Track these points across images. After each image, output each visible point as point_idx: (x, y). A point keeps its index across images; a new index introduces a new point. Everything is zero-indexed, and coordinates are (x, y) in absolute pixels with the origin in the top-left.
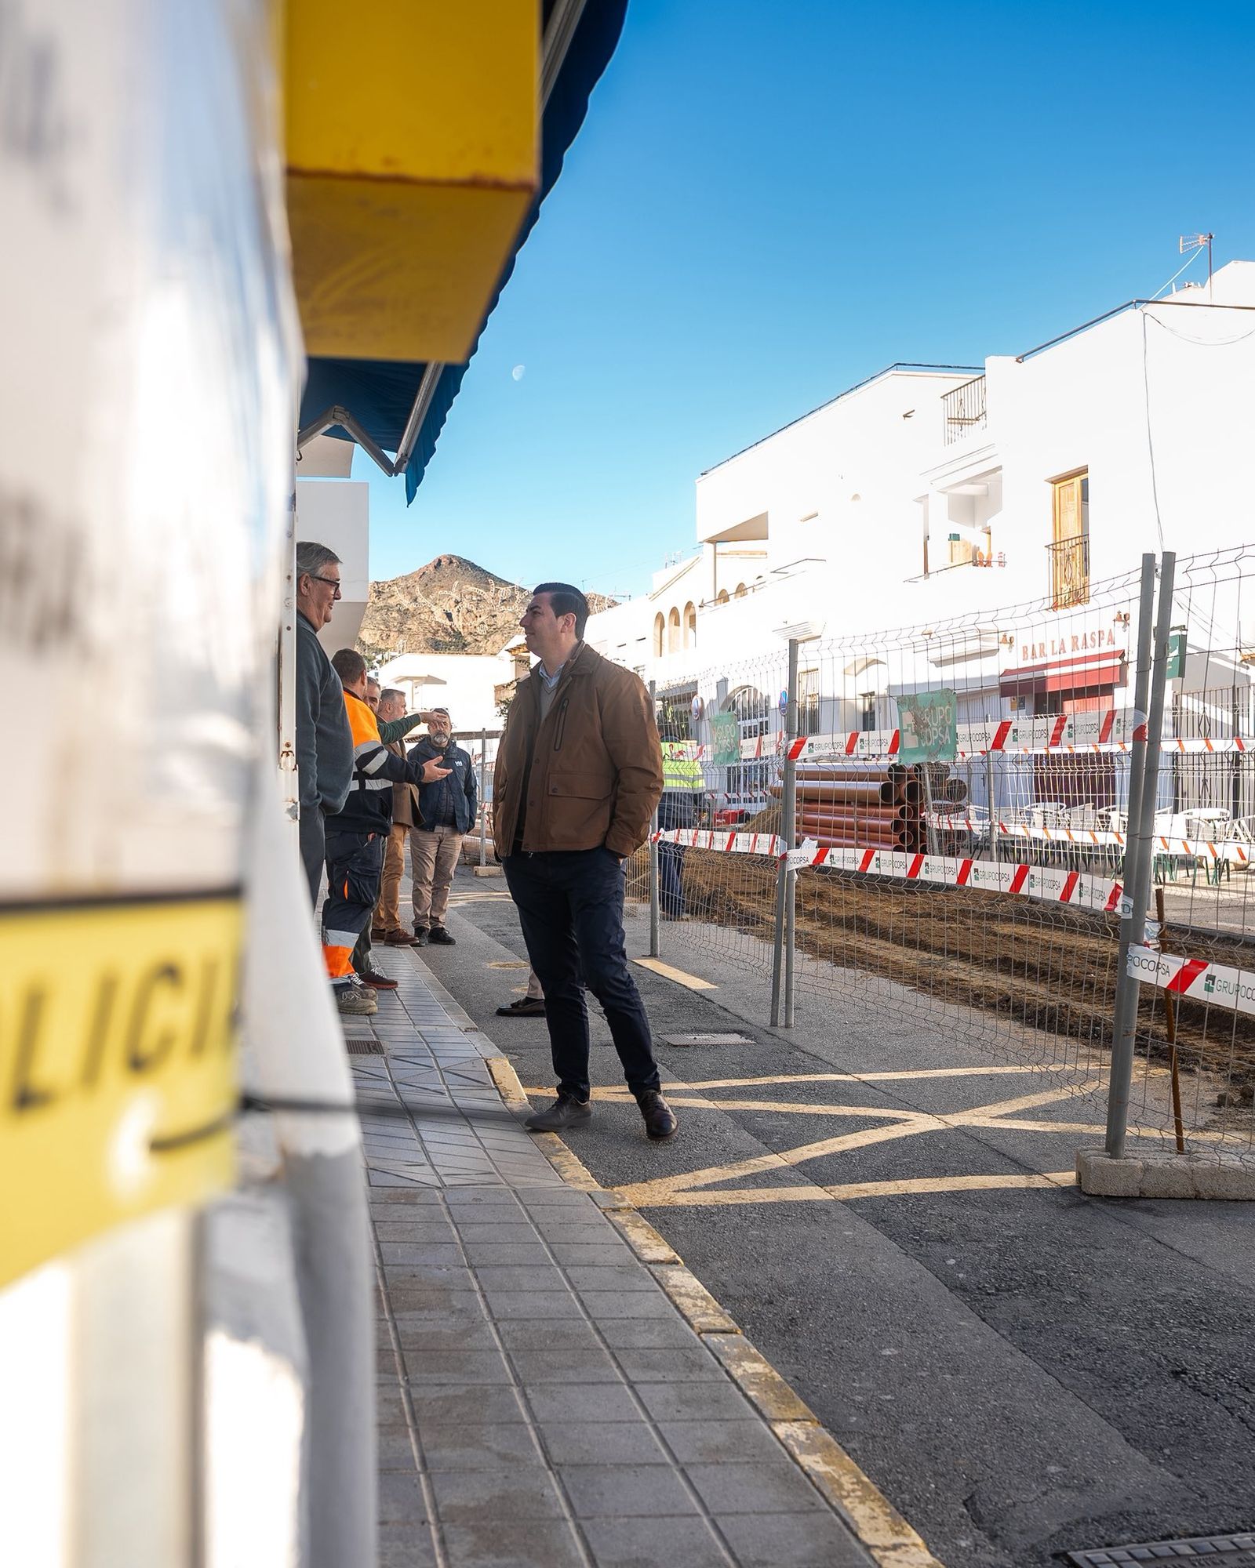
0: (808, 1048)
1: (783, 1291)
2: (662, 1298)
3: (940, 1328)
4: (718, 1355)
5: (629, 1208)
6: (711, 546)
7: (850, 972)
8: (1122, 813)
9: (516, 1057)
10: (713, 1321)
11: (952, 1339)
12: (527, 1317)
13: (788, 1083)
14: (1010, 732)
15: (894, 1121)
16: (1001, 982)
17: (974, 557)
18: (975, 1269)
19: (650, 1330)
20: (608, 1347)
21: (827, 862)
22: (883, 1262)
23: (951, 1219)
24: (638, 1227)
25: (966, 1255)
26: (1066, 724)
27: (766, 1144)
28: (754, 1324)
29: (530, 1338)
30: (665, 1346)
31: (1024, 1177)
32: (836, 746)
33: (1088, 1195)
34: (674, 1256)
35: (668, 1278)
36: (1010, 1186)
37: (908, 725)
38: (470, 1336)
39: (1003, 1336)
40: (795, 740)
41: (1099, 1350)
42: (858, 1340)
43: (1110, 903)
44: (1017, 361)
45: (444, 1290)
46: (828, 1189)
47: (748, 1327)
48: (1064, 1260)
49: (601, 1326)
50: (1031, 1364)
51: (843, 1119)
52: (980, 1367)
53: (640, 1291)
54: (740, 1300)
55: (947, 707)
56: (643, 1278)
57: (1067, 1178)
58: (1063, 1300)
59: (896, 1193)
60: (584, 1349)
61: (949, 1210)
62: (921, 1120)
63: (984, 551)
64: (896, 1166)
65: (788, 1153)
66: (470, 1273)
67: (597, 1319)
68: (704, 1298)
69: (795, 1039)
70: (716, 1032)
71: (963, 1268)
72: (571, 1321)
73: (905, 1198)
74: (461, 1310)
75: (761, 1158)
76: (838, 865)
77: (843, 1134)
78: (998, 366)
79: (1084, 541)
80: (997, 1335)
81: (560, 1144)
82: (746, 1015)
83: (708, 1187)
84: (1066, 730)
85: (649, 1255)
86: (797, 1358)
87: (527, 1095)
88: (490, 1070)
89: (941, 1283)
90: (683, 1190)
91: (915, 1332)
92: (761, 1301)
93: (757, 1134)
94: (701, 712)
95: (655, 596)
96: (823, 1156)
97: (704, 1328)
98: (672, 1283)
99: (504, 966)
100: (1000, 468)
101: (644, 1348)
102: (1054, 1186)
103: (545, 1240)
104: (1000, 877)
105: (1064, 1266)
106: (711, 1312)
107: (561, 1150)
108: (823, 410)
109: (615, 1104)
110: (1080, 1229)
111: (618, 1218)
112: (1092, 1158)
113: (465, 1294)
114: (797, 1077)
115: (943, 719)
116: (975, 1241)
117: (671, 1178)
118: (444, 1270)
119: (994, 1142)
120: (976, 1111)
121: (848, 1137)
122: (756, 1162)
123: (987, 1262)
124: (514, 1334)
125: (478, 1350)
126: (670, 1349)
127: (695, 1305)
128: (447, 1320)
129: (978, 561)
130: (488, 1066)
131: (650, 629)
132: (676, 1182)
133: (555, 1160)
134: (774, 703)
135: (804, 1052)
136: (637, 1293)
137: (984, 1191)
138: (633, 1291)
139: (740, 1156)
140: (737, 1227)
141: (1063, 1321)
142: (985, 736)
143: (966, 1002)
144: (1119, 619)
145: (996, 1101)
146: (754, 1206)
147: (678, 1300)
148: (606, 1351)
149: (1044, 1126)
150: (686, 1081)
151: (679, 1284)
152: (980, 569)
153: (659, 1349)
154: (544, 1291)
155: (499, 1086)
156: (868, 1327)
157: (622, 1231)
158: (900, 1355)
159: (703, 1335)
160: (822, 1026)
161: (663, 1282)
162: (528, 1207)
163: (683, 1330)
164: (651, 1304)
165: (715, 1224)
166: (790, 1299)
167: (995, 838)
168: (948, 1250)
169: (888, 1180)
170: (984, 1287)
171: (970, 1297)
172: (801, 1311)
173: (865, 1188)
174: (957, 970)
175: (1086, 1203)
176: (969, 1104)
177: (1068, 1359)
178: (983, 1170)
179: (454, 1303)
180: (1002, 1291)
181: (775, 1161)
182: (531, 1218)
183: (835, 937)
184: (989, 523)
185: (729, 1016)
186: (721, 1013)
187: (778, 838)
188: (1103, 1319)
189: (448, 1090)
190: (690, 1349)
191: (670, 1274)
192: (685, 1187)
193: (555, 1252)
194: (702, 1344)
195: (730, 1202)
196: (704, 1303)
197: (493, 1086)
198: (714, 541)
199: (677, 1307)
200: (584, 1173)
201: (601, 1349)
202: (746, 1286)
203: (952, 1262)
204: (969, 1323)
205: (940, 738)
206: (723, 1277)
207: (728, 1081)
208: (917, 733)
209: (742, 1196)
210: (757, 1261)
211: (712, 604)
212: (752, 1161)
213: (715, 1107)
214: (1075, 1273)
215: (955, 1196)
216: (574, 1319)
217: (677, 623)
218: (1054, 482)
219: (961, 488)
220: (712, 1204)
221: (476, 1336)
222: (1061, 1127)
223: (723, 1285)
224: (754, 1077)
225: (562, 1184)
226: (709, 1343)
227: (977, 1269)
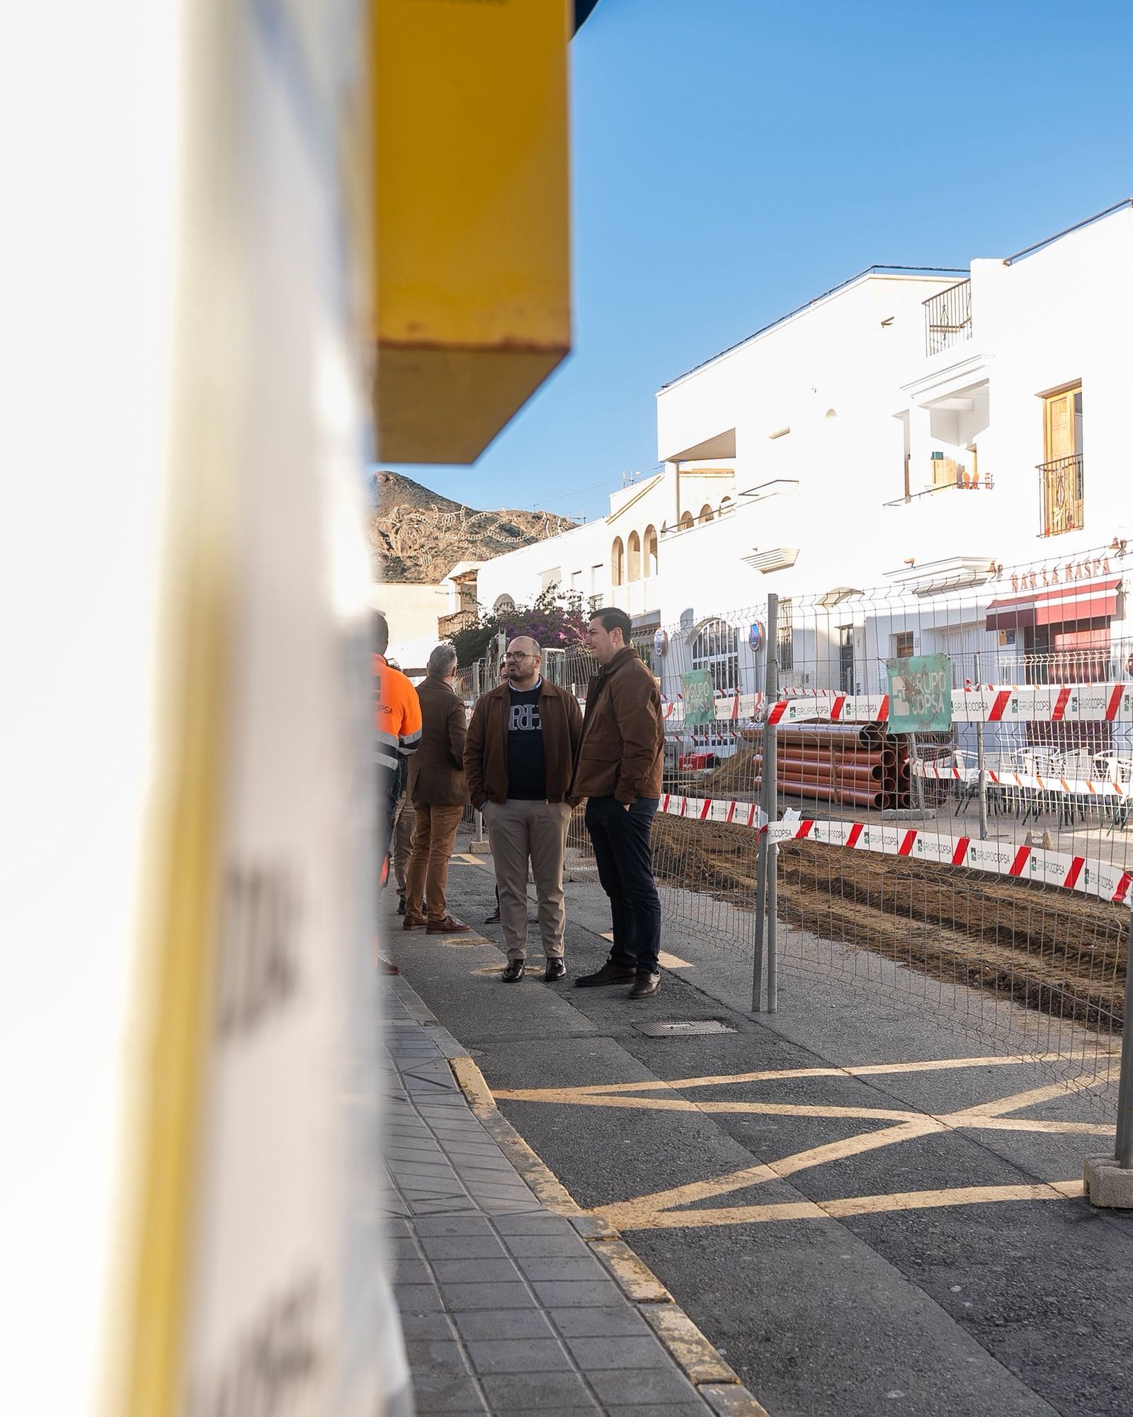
0: (793, 1038)
1: (780, 1326)
2: (655, 1344)
3: (948, 1365)
4: (717, 1410)
5: (613, 1237)
6: (674, 465)
7: (836, 946)
8: (1120, 759)
9: (481, 1053)
10: (710, 1370)
11: (961, 1378)
12: (511, 1370)
13: (773, 1080)
14: (1009, 702)
15: (890, 1124)
16: (996, 955)
17: (959, 478)
18: (982, 1296)
19: (644, 1383)
20: (601, 1404)
21: (811, 835)
22: (885, 1290)
23: (954, 1238)
24: (624, 1259)
25: (971, 1280)
26: (1070, 698)
27: (754, 1153)
28: (751, 1365)
29: (518, 1395)
30: (660, 1401)
31: (1029, 1186)
32: (819, 710)
33: (1097, 1207)
34: (665, 1293)
35: (660, 1320)
36: (1014, 1198)
37: (899, 691)
38: (454, 1395)
39: (1014, 1374)
40: (776, 704)
41: (1115, 1388)
42: (862, 1381)
43: (1118, 893)
44: (1005, 263)
45: (422, 1340)
46: (822, 1204)
47: (745, 1368)
48: (1074, 1284)
49: (592, 1378)
50: (1045, 1405)
51: (834, 1121)
52: (990, 1410)
53: (632, 1336)
54: (735, 1337)
55: (941, 673)
56: (633, 1320)
57: (1074, 1187)
58: (1075, 1330)
59: (895, 1208)
60: (575, 1407)
61: (953, 1228)
62: (918, 1121)
63: (970, 471)
64: (894, 1177)
65: (778, 1162)
66: (449, 1321)
67: (587, 1370)
68: (699, 1342)
69: (780, 1025)
70: (695, 1020)
71: (968, 1296)
72: (560, 1374)
73: (905, 1214)
74: (441, 1365)
75: (748, 1170)
76: (824, 839)
77: (836, 1140)
78: (984, 270)
79: (1077, 461)
80: (1008, 1373)
81: (534, 1157)
82: (726, 999)
83: (695, 1206)
84: (1070, 704)
85: (639, 1292)
86: (798, 1403)
87: (495, 1099)
88: (454, 1072)
89: (946, 1314)
90: (669, 1210)
91: (921, 1371)
92: (757, 1338)
93: (744, 1141)
94: (664, 647)
95: (612, 519)
96: (815, 1167)
97: (702, 1378)
98: (664, 1325)
99: (461, 943)
100: (987, 381)
101: (639, 1404)
102: (1061, 1197)
103: (526, 1277)
104: (999, 858)
105: (1075, 1292)
106: (707, 1358)
107: (535, 1165)
108: (794, 317)
109: (590, 1108)
110: (1090, 1248)
111: (603, 1249)
112: (1101, 1167)
113: (445, 1344)
114: (784, 1072)
115: (937, 686)
116: (981, 1263)
117: (654, 1195)
118: (421, 1316)
119: (996, 1147)
120: (976, 1109)
121: (842, 1143)
122: (745, 1174)
123: (994, 1289)
124: (500, 1391)
125: (462, 1411)
126: (666, 1404)
127: (690, 1351)
128: (428, 1376)
129: (963, 482)
130: (451, 1066)
131: (606, 555)
132: (660, 1199)
133: (529, 1177)
134: (744, 636)
135: (790, 1042)
136: (628, 1339)
137: (988, 1205)
138: (623, 1336)
139: (727, 1168)
140: (729, 1252)
141: (1076, 1356)
142: (983, 706)
143: (960, 979)
144: (1115, 545)
145: (997, 1098)
146: (745, 1226)
147: (672, 1345)
148: (599, 1409)
149: (1048, 1126)
150: (664, 1079)
151: (672, 1326)
152: (965, 491)
153: (654, 1404)
154: (528, 1339)
155: (465, 1089)
156: (872, 1365)
157: (607, 1264)
158: (907, 1398)
159: (700, 1387)
160: (807, 1010)
161: (655, 1324)
162: (506, 1238)
163: (679, 1382)
164: (642, 1352)
165: (704, 1249)
166: (788, 1335)
167: (985, 787)
168: (952, 1275)
169: (886, 1193)
170: (992, 1317)
171: (978, 1330)
172: (800, 1349)
173: (861, 1203)
174: (950, 942)
175: (1095, 1216)
176: (968, 1101)
177: (1082, 1399)
178: (986, 1180)
179: (434, 1356)
180: (1011, 1321)
181: (765, 1172)
182: (509, 1250)
183: (817, 903)
184: (975, 440)
185: (707, 1000)
186: (698, 996)
187: (758, 809)
188: (1118, 1352)
189: (410, 1097)
190: (688, 1403)
191: (662, 1314)
192: (670, 1205)
193: (538, 1292)
194: (700, 1398)
195: (719, 1223)
196: (700, 1349)
197: (458, 1090)
198: (676, 460)
199: (671, 1354)
200: (560, 1191)
201: (593, 1406)
202: (741, 1322)
203: (957, 1289)
204: (978, 1359)
205: (933, 706)
206: (716, 1312)
207: (709, 1078)
208: (908, 699)
209: (731, 1215)
210: (751, 1292)
211: (675, 529)
212: (740, 1174)
213: (697, 1110)
214: (1087, 1299)
215: (956, 1211)
216: (563, 1372)
217: (637, 548)
218: (1045, 397)
219: (944, 402)
220: (700, 1225)
221: (460, 1394)
222: (1066, 1127)
223: (716, 1320)
224: (737, 1073)
225: (538, 1207)
226: (707, 1397)
227: (984, 1297)
